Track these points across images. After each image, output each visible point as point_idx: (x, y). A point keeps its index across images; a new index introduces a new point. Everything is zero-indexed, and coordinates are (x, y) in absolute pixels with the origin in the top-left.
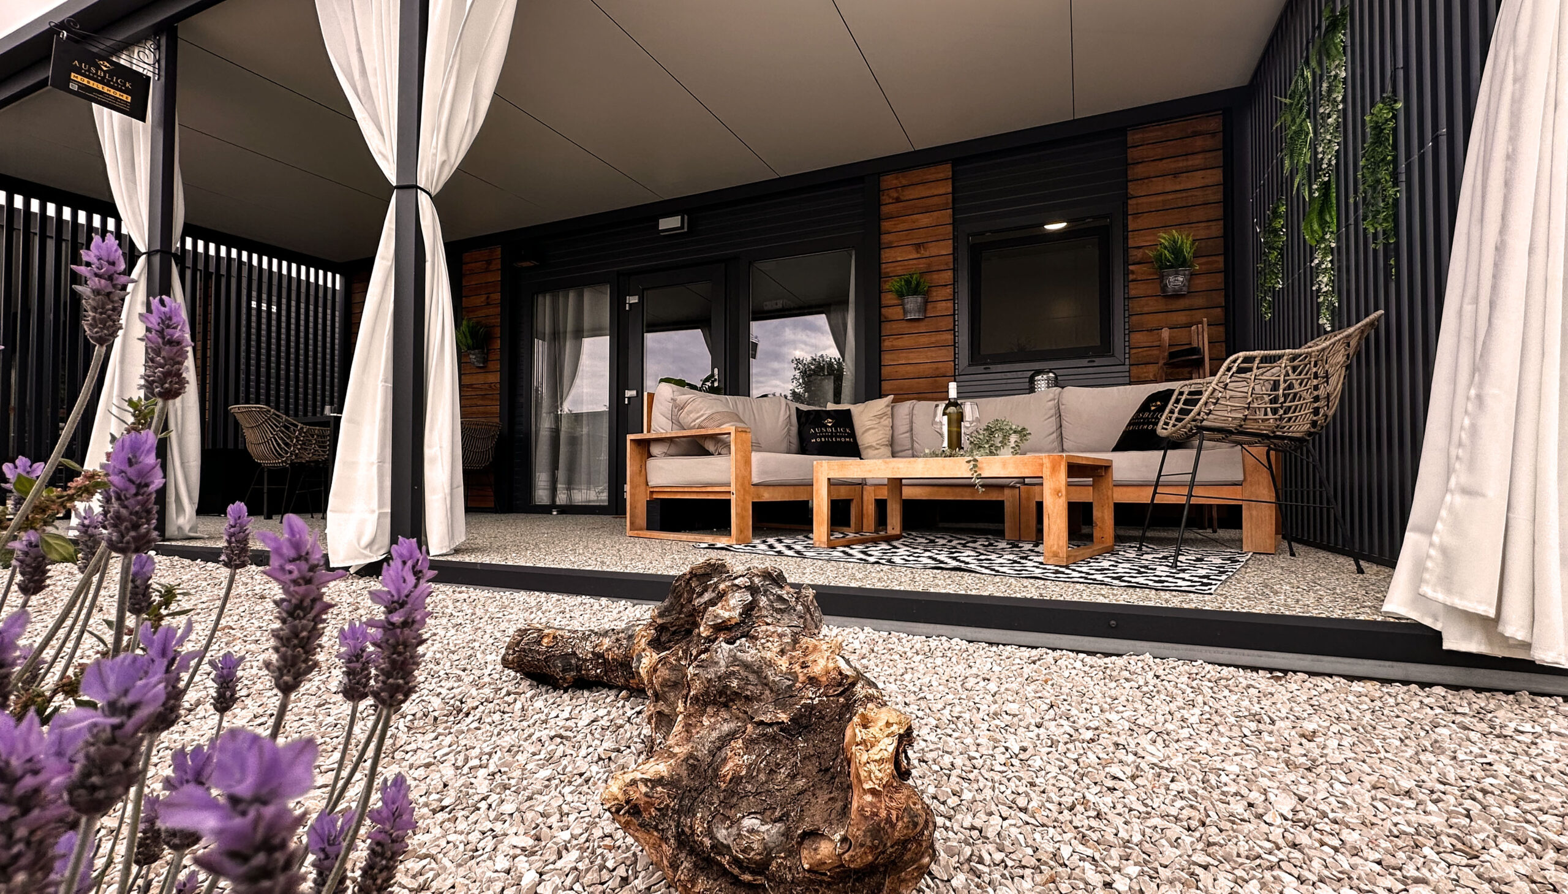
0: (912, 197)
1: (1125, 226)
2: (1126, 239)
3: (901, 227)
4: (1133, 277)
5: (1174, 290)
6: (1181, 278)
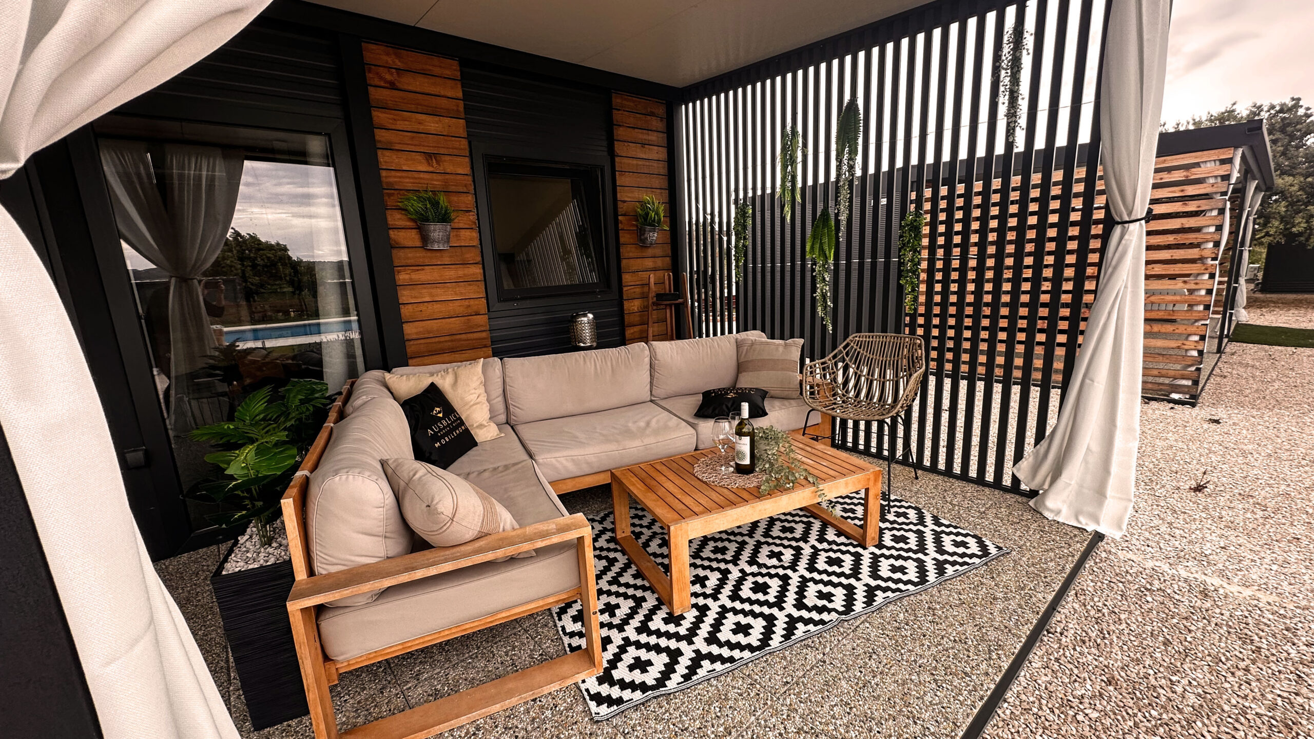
0: (410, 88)
1: (615, 180)
2: (615, 191)
3: (401, 125)
4: (622, 226)
5: (651, 243)
6: (656, 235)
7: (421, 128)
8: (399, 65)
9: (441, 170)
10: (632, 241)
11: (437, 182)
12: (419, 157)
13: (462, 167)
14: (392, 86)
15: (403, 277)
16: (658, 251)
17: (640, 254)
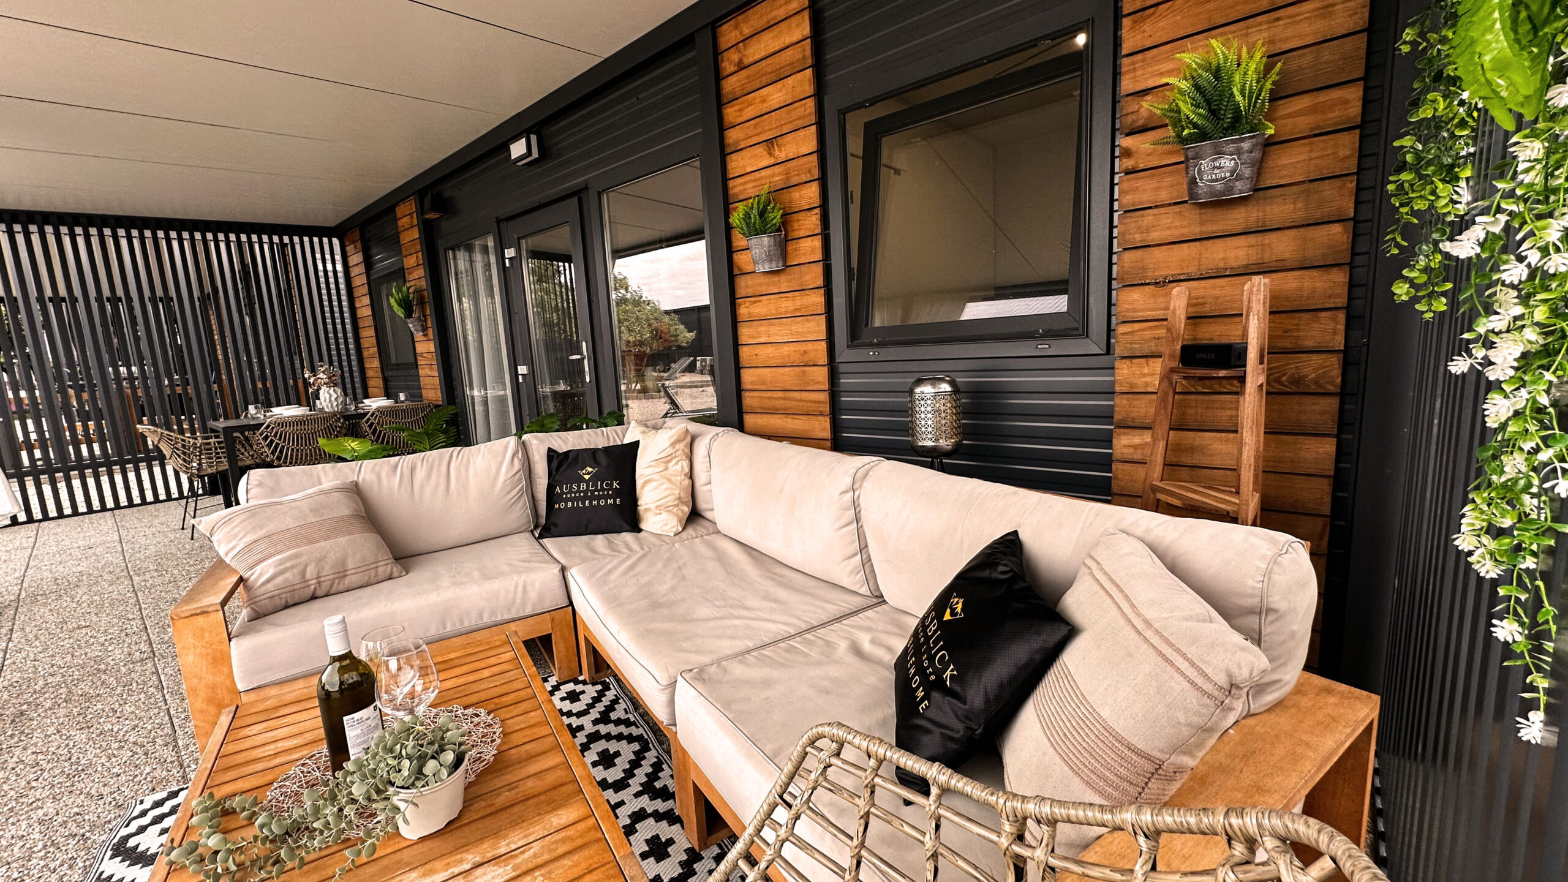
0: (757, 57)
1: (1117, 43)
2: (1116, 75)
3: (749, 113)
4: (1129, 163)
5: (1213, 194)
6: (1227, 162)
7: (765, 107)
8: (747, 31)
9: (782, 157)
10: (1164, 196)
11: (776, 177)
12: (761, 149)
13: (806, 142)
14: (741, 67)
15: (743, 311)
16: (1279, 210)
17: (1196, 230)
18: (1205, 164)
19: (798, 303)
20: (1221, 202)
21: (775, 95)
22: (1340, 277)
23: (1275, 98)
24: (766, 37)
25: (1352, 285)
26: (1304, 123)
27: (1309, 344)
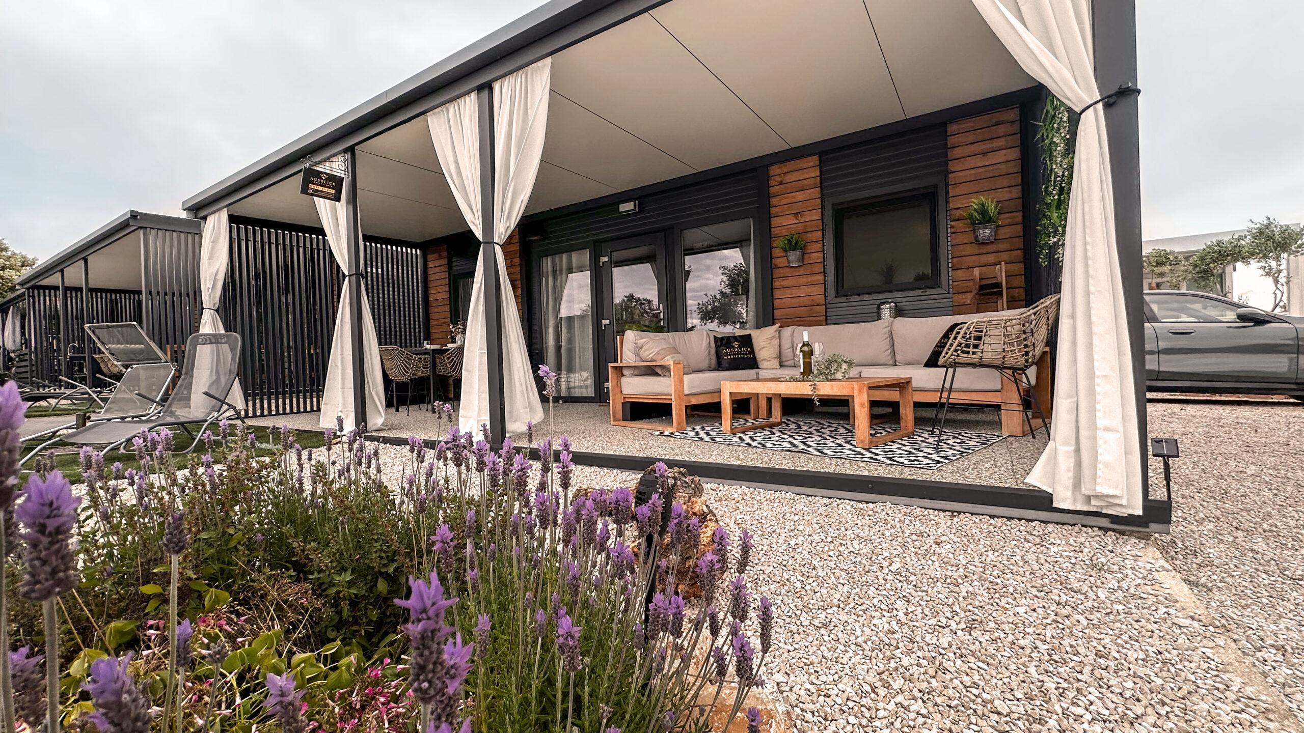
0: (791, 181)
1: (947, 193)
2: (947, 202)
3: (784, 202)
4: (953, 230)
5: (983, 239)
6: (988, 231)
7: (794, 200)
8: (786, 170)
9: (803, 220)
10: (966, 241)
11: (800, 228)
12: (790, 216)
13: (816, 215)
14: (781, 183)
15: (777, 284)
16: (1003, 246)
17: (977, 252)
18: (981, 231)
19: (809, 280)
20: (986, 243)
21: (800, 196)
22: (1022, 265)
23: (999, 213)
24: (796, 173)
25: (1025, 268)
26: (1007, 221)
27: (1015, 285)
